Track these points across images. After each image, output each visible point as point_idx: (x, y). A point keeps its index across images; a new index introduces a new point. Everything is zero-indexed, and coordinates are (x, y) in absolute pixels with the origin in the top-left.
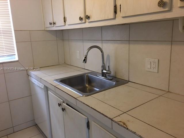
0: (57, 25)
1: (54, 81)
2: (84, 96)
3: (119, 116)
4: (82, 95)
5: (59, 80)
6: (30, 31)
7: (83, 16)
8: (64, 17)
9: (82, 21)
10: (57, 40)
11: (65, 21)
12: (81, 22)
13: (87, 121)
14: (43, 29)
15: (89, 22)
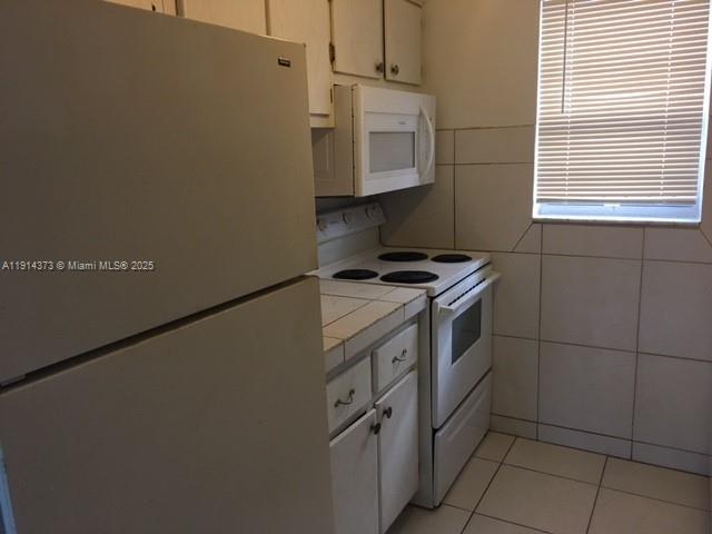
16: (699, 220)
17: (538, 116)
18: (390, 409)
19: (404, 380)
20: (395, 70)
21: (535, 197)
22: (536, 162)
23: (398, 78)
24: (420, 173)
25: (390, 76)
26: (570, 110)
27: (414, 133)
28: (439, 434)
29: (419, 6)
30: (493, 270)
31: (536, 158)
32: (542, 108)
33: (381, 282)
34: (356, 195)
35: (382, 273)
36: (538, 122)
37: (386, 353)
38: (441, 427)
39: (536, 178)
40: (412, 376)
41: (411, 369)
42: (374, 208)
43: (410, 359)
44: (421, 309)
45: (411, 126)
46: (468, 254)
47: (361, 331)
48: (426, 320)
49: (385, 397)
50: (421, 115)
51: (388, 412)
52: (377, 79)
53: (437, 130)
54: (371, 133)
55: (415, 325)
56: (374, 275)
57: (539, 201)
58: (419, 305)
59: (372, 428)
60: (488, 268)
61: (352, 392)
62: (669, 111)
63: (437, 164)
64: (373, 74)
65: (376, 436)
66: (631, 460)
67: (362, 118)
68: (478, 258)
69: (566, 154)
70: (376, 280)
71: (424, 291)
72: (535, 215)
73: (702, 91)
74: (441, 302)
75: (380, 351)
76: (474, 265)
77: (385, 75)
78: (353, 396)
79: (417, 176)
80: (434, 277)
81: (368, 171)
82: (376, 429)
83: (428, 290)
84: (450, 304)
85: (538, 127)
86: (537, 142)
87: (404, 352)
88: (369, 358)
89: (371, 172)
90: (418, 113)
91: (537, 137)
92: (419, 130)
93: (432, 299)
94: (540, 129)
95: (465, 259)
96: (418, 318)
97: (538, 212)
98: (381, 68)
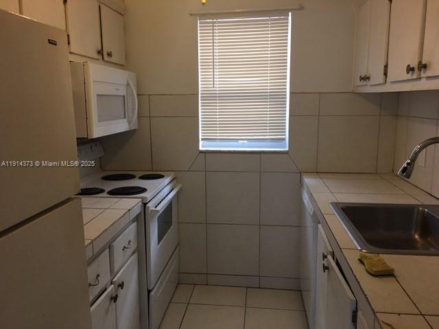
0: (372, 82)
1: (330, 205)
2: (364, 251)
3: (399, 314)
4: (359, 248)
5: (341, 206)
6: (320, 93)
7: (414, 64)
8: (385, 64)
9: (412, 75)
10: (380, 115)
11: (386, 74)
12: (411, 78)
13: (354, 308)
14: (351, 91)
15: (429, 78)
16: (287, 149)
17: (200, 89)
18: (123, 283)
19: (129, 261)
20: (109, 55)
21: (200, 137)
22: (200, 117)
23: (112, 59)
24: (129, 122)
25: (106, 58)
26: (218, 86)
27: (124, 96)
28: (152, 293)
29: (122, 15)
30: (177, 182)
31: (200, 114)
32: (202, 84)
33: (109, 196)
34: (89, 138)
35: (107, 190)
36: (200, 92)
37: (119, 244)
38: (153, 288)
39: (200, 126)
40: (135, 257)
41: (134, 253)
42: (96, 145)
43: (133, 246)
44: (139, 212)
45: (122, 92)
46: (162, 173)
47: (103, 232)
48: (142, 218)
49: (119, 275)
50: (128, 85)
51: (121, 285)
52: (98, 60)
53: (138, 95)
54: (97, 95)
55: (135, 223)
56: (102, 191)
57: (202, 139)
58: (138, 210)
59: (112, 298)
60: (174, 182)
61: (98, 276)
62: (270, 89)
63: (139, 117)
64: (96, 56)
65: (114, 304)
66: (259, 288)
67: (92, 85)
68: (168, 176)
69: (216, 112)
70: (105, 194)
71: (140, 199)
72: (201, 148)
73: (286, 79)
74: (151, 205)
75: (115, 244)
76: (167, 180)
77: (103, 58)
78: (99, 278)
79: (127, 124)
80: (144, 190)
81: (97, 120)
82: (114, 298)
83: (143, 199)
84: (156, 207)
85: (200, 95)
86: (200, 104)
87: (130, 241)
88: (108, 250)
89: (99, 121)
90: (126, 84)
91: (200, 101)
92: (127, 95)
93: (145, 205)
94: (201, 97)
95: (161, 177)
96: (137, 219)
97: (203, 146)
98: (100, 52)
